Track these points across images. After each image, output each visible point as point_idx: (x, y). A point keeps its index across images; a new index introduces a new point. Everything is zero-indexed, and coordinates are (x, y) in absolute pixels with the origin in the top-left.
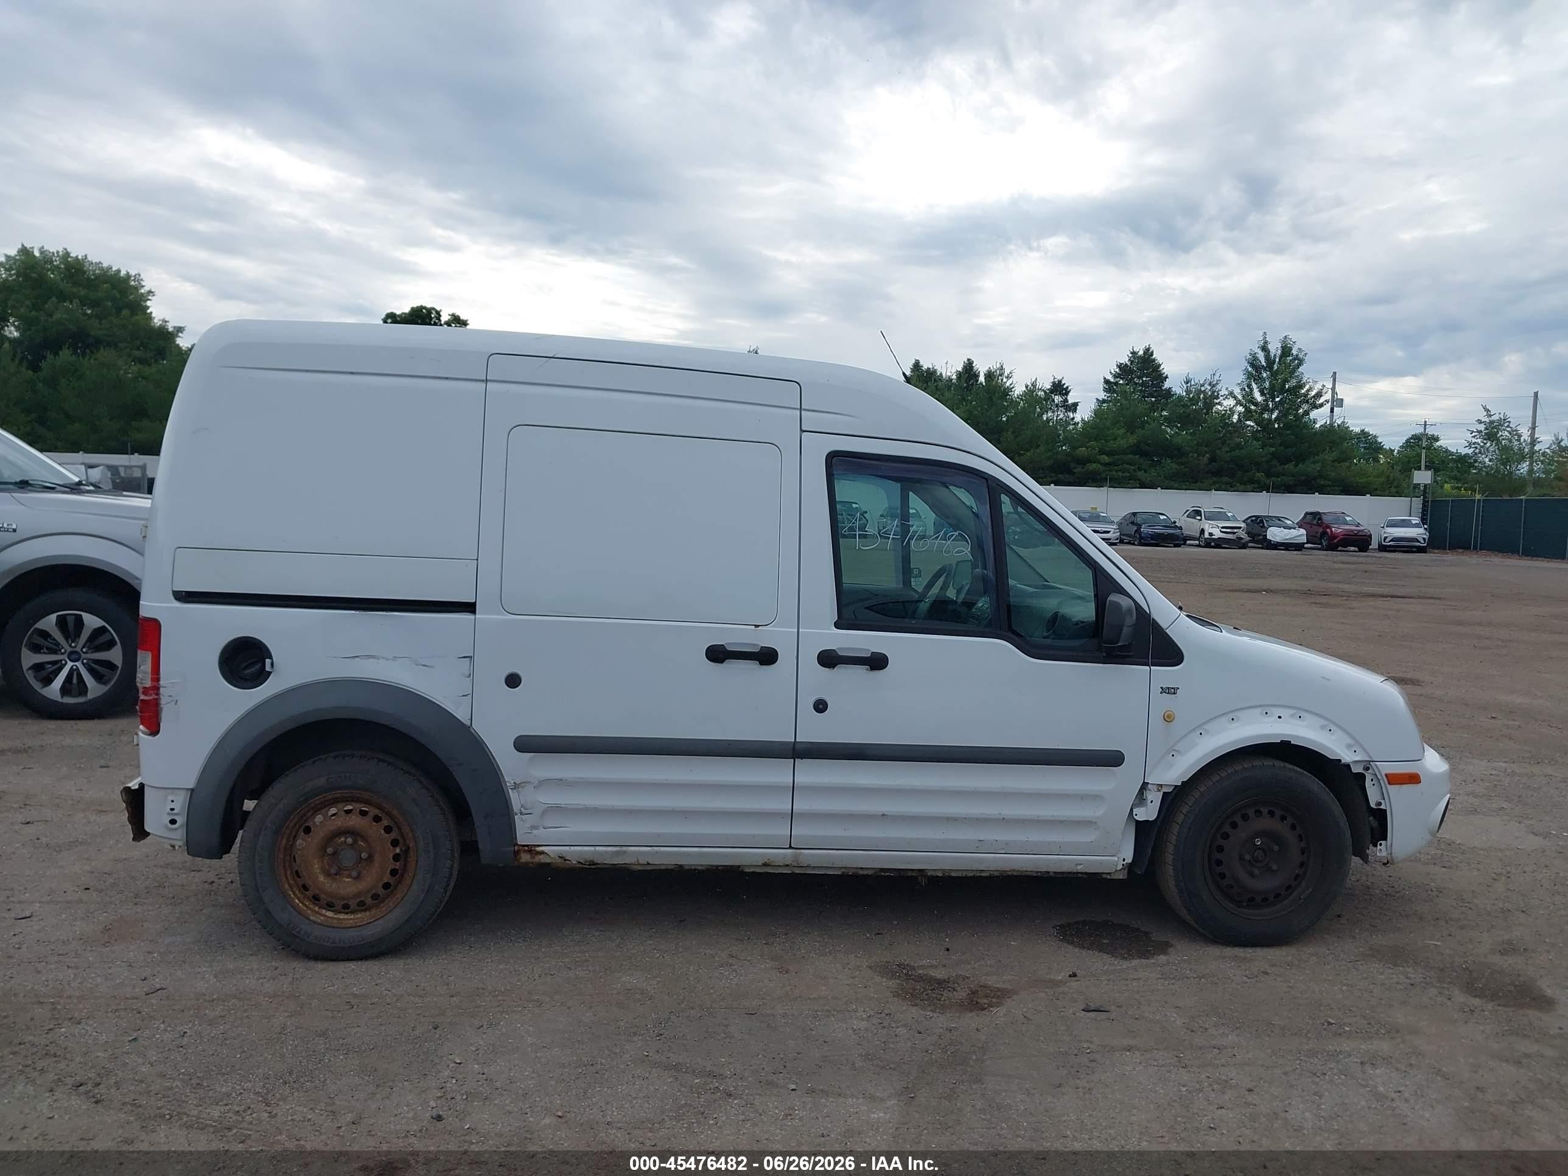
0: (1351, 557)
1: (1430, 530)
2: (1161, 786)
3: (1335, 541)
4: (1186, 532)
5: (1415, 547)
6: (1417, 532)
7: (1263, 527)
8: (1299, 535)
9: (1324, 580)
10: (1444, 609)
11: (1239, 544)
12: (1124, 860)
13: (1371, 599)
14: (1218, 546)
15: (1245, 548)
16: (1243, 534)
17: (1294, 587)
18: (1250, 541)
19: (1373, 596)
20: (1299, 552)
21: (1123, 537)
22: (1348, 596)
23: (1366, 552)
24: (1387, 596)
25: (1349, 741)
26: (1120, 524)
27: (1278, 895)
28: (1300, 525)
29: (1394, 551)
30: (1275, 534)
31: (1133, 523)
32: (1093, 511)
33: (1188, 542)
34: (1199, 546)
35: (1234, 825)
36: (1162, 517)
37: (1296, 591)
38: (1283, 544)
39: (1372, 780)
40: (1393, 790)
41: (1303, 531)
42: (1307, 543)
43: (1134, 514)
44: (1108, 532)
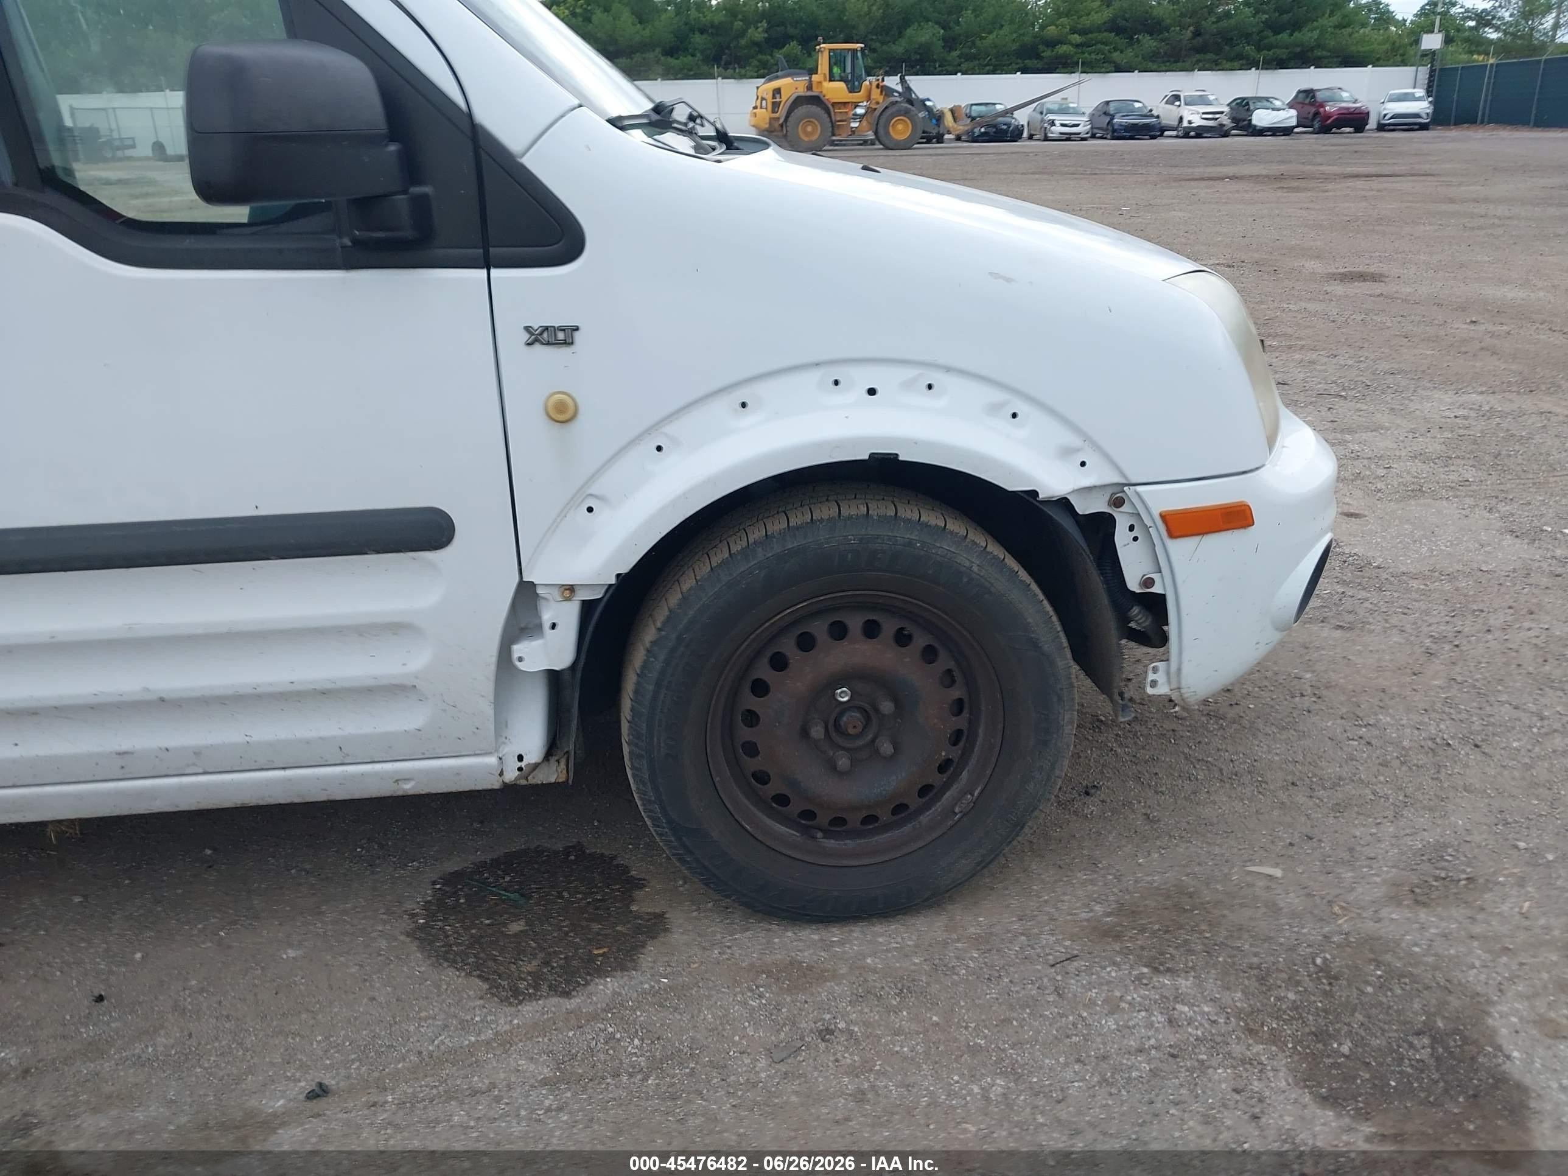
0: (1345, 138)
1: (1436, 104)
2: (571, 589)
3: (1329, 122)
4: (1165, 122)
5: (1415, 124)
6: (1422, 107)
7: (1248, 110)
8: (1288, 117)
9: (1303, 163)
10: (1436, 186)
11: (1221, 132)
12: (520, 758)
13: (1351, 180)
14: (1198, 136)
15: (1227, 136)
16: (1225, 120)
17: (1264, 172)
18: (1233, 128)
19: (1357, 176)
20: (1287, 137)
21: (1095, 131)
22: (1326, 178)
23: (1362, 132)
24: (1372, 176)
25: (1069, 439)
26: (1092, 115)
27: (900, 808)
28: (1291, 106)
29: (1393, 130)
30: (1261, 118)
31: (1105, 113)
32: (1063, 102)
33: (1166, 133)
34: (1177, 137)
35: (779, 663)
36: (1137, 105)
37: (1267, 176)
38: (1269, 129)
39: (1132, 528)
40: (1181, 549)
41: (1293, 113)
42: (1297, 127)
43: (1107, 103)
44: (1077, 125)
